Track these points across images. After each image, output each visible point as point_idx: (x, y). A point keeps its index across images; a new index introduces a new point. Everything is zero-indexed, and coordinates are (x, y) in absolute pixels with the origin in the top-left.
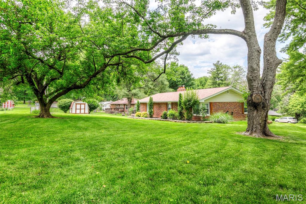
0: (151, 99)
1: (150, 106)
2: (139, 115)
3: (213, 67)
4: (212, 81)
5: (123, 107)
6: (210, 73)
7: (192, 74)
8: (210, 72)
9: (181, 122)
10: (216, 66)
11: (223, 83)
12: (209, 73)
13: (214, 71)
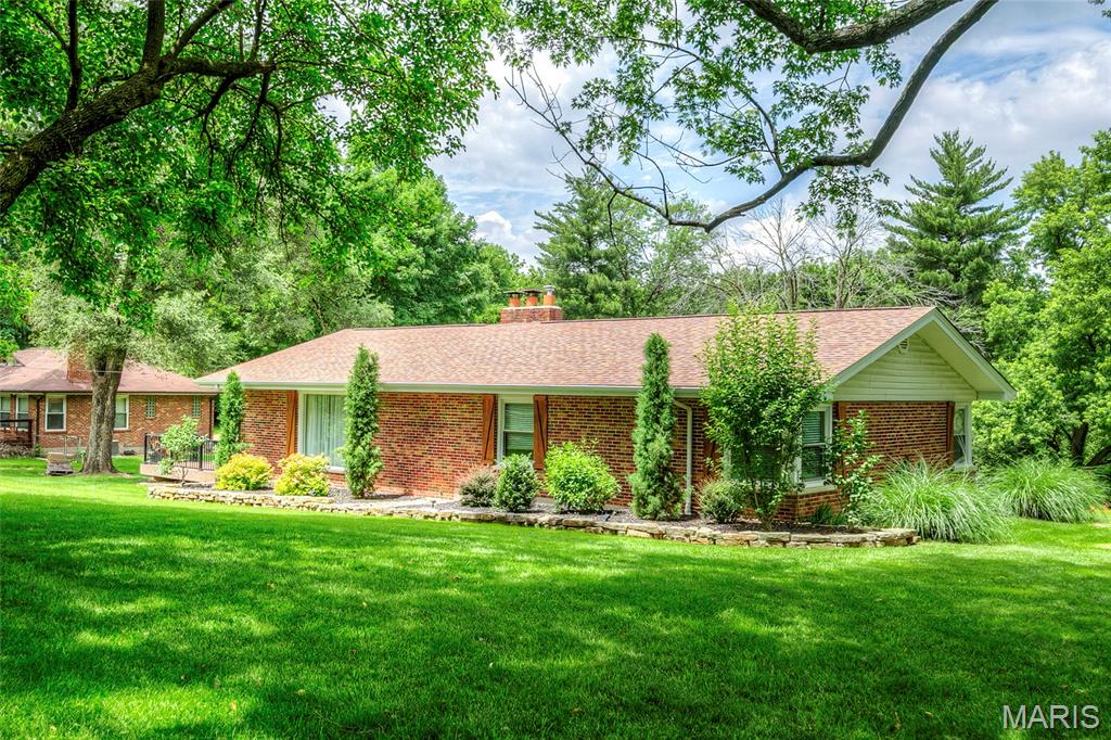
0: (367, 367)
1: (361, 413)
2: (253, 481)
3: (566, 195)
4: (557, 276)
5: (23, 409)
6: (549, 229)
7: (472, 225)
8: (546, 222)
9: (713, 540)
10: (581, 194)
11: (615, 290)
12: (546, 228)
13: (574, 216)
